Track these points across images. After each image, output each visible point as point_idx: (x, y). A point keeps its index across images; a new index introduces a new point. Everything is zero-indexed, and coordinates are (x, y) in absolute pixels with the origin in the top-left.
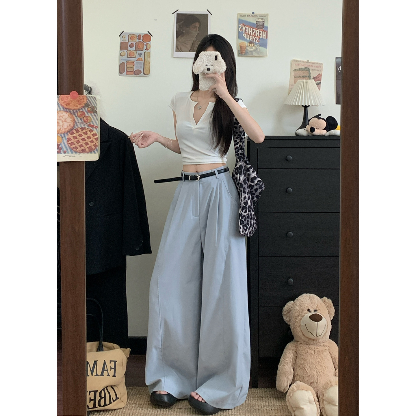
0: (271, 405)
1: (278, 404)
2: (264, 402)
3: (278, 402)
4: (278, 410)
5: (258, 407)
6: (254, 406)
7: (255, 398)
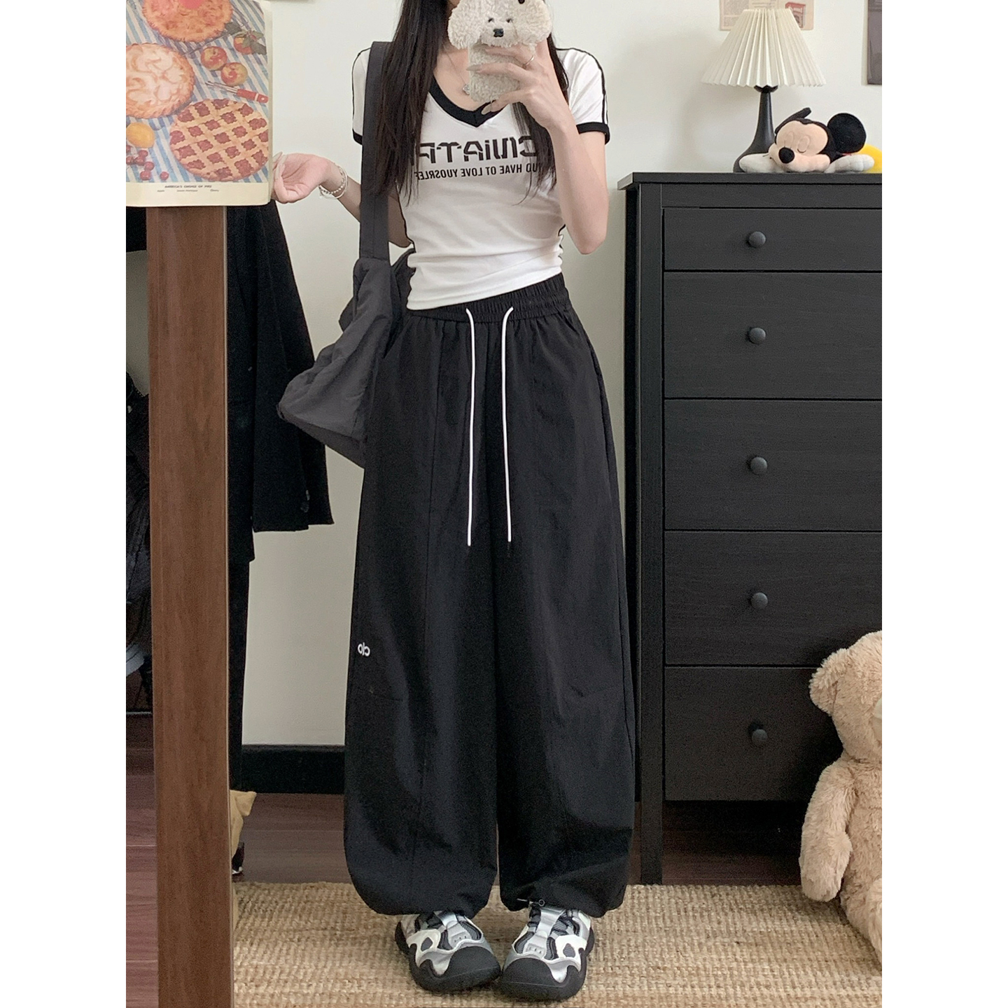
0: (736, 933)
1: (755, 929)
2: (715, 925)
4: (757, 944)
5: (697, 938)
6: (684, 934)
7: (686, 912)
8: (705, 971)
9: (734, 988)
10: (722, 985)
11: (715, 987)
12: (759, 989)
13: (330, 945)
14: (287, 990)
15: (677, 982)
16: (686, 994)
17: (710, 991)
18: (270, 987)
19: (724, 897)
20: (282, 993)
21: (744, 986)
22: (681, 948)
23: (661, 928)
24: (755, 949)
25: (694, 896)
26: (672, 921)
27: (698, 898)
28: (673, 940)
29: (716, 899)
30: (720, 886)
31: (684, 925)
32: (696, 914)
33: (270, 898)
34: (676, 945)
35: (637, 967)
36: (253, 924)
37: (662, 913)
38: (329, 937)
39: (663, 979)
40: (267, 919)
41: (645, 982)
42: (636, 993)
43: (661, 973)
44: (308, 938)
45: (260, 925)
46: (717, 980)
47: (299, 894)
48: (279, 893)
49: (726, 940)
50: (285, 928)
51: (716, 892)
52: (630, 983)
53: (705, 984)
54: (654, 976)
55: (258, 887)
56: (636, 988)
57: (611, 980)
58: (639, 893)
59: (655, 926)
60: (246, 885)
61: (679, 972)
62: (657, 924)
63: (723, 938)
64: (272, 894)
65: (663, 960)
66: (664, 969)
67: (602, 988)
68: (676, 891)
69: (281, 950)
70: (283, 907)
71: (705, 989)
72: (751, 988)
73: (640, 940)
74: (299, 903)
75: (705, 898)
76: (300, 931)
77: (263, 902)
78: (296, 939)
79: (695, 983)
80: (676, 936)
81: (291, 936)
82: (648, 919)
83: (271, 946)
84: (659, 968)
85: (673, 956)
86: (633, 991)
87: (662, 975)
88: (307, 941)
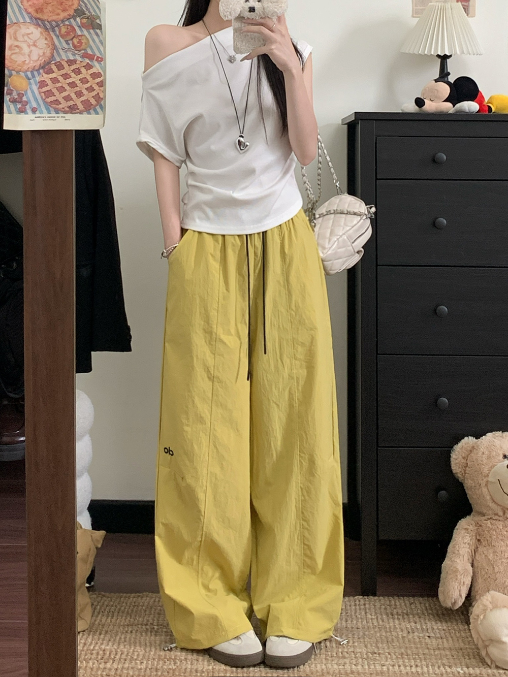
0: (427, 630)
1: (440, 627)
2: (413, 624)
3: (439, 624)
4: (442, 638)
5: (401, 633)
6: (392, 630)
7: (392, 615)
8: (407, 656)
9: (427, 667)
10: (419, 664)
11: (414, 666)
12: (445, 668)
13: (151, 635)
14: (126, 665)
15: (388, 663)
16: (395, 671)
17: (411, 669)
18: (114, 663)
19: (418, 605)
20: (123, 668)
21: (434, 666)
22: (390, 640)
23: (375, 626)
24: (440, 640)
25: (398, 603)
26: (383, 621)
27: (400, 605)
28: (384, 634)
29: (413, 607)
30: (415, 598)
31: (392, 624)
32: (400, 617)
33: (112, 603)
34: (386, 637)
35: (360, 652)
36: (101, 621)
37: (376, 616)
38: (150, 630)
39: (379, 660)
40: (110, 617)
41: (366, 662)
42: (360, 670)
43: (376, 657)
44: (137, 630)
45: (106, 621)
46: (415, 662)
47: (130, 601)
48: (118, 600)
49: (421, 635)
50: (122, 624)
51: (412, 601)
52: (354, 663)
53: (407, 664)
54: (372, 658)
55: (104, 596)
56: (359, 667)
57: (341, 661)
58: (359, 601)
59: (371, 624)
60: (96, 594)
61: (389, 656)
62: (373, 623)
63: (419, 633)
64: (113, 600)
65: (378, 648)
66: (379, 654)
67: (336, 666)
68: (385, 600)
69: (120, 638)
70: (120, 609)
71: (407, 667)
72: (439, 667)
73: (361, 634)
74: (130, 607)
75: (405, 605)
76: (131, 625)
77: (107, 606)
78: (129, 632)
79: (400, 663)
80: (386, 632)
81: (126, 629)
82: (366, 620)
83: (113, 635)
84: (375, 653)
85: (384, 645)
86: (358, 669)
87: (377, 658)
88: (136, 632)
